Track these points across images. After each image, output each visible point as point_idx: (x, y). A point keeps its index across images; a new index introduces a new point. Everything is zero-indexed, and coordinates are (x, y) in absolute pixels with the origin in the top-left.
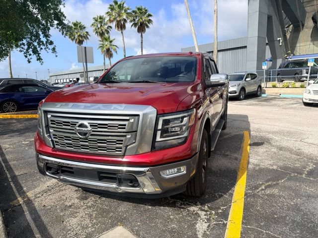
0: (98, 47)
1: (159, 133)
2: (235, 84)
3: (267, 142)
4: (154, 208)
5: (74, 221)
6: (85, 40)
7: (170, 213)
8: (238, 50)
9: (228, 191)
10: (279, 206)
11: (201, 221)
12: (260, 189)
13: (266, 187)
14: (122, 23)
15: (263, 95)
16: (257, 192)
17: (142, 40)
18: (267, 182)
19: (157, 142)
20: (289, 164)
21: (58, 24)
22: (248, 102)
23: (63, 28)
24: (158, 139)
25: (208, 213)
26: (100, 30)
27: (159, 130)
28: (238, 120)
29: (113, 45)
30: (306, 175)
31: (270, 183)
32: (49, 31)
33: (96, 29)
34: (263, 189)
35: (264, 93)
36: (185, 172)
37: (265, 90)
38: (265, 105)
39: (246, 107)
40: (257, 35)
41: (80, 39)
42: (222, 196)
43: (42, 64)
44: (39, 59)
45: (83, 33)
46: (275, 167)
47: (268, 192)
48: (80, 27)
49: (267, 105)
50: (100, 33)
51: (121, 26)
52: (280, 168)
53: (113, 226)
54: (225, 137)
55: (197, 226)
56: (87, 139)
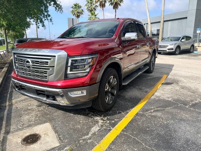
0: (88, 19)
1: (69, 68)
2: (172, 44)
3: (176, 83)
4: (74, 115)
5: (26, 117)
6: (81, 15)
7: (82, 119)
8: (183, 20)
9: (127, 110)
10: (155, 124)
11: (97, 126)
12: (150, 111)
13: (154, 111)
14: (103, 3)
15: (195, 52)
16: (146, 113)
17: (116, 14)
18: (157, 108)
19: (68, 74)
20: (182, 98)
21: (54, 4)
22: (181, 56)
23: (57, 6)
24: (69, 72)
25: (105, 122)
26: (90, 8)
27: (69, 66)
28: (165, 68)
29: (97, 18)
30: (190, 106)
31: (159, 109)
32: (48, 8)
33: (88, 8)
34: (151, 112)
35: (196, 50)
36: (85, 94)
37: (197, 49)
38: (192, 59)
39: (178, 59)
40: (196, 8)
41: (78, 14)
42: (121, 113)
43: (45, 29)
44: (43, 26)
45: (80, 10)
46: (170, 99)
47: (154, 114)
48: (78, 6)
49: (194, 59)
50: (90, 10)
51: (103, 5)
52: (173, 100)
53: (45, 122)
54: (148, 78)
55: (92, 129)
56: (30, 70)
